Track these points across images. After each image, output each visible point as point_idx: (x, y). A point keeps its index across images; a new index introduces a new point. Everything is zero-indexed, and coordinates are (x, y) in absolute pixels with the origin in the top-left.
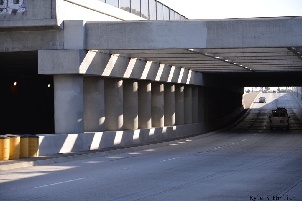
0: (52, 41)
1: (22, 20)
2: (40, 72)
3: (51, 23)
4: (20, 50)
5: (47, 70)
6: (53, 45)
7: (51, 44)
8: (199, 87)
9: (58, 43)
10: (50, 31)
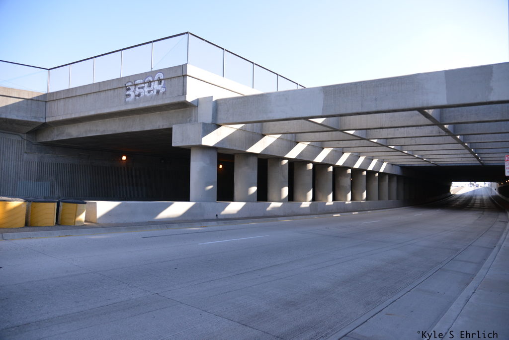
0: (189, 118)
1: (162, 98)
2: (173, 145)
3: (181, 99)
6: (190, 121)
7: (188, 120)
8: (397, 176)
9: (193, 119)
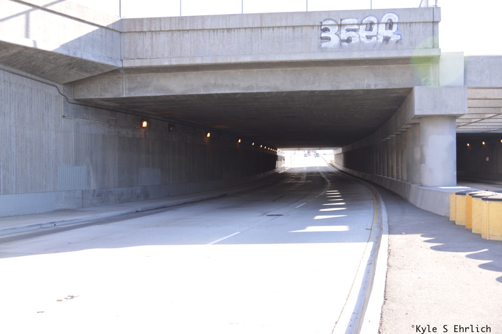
0: (424, 77)
1: (396, 49)
4: (385, 88)
5: (426, 110)
6: (426, 81)
7: (423, 80)
9: (432, 79)
10: (422, 65)
